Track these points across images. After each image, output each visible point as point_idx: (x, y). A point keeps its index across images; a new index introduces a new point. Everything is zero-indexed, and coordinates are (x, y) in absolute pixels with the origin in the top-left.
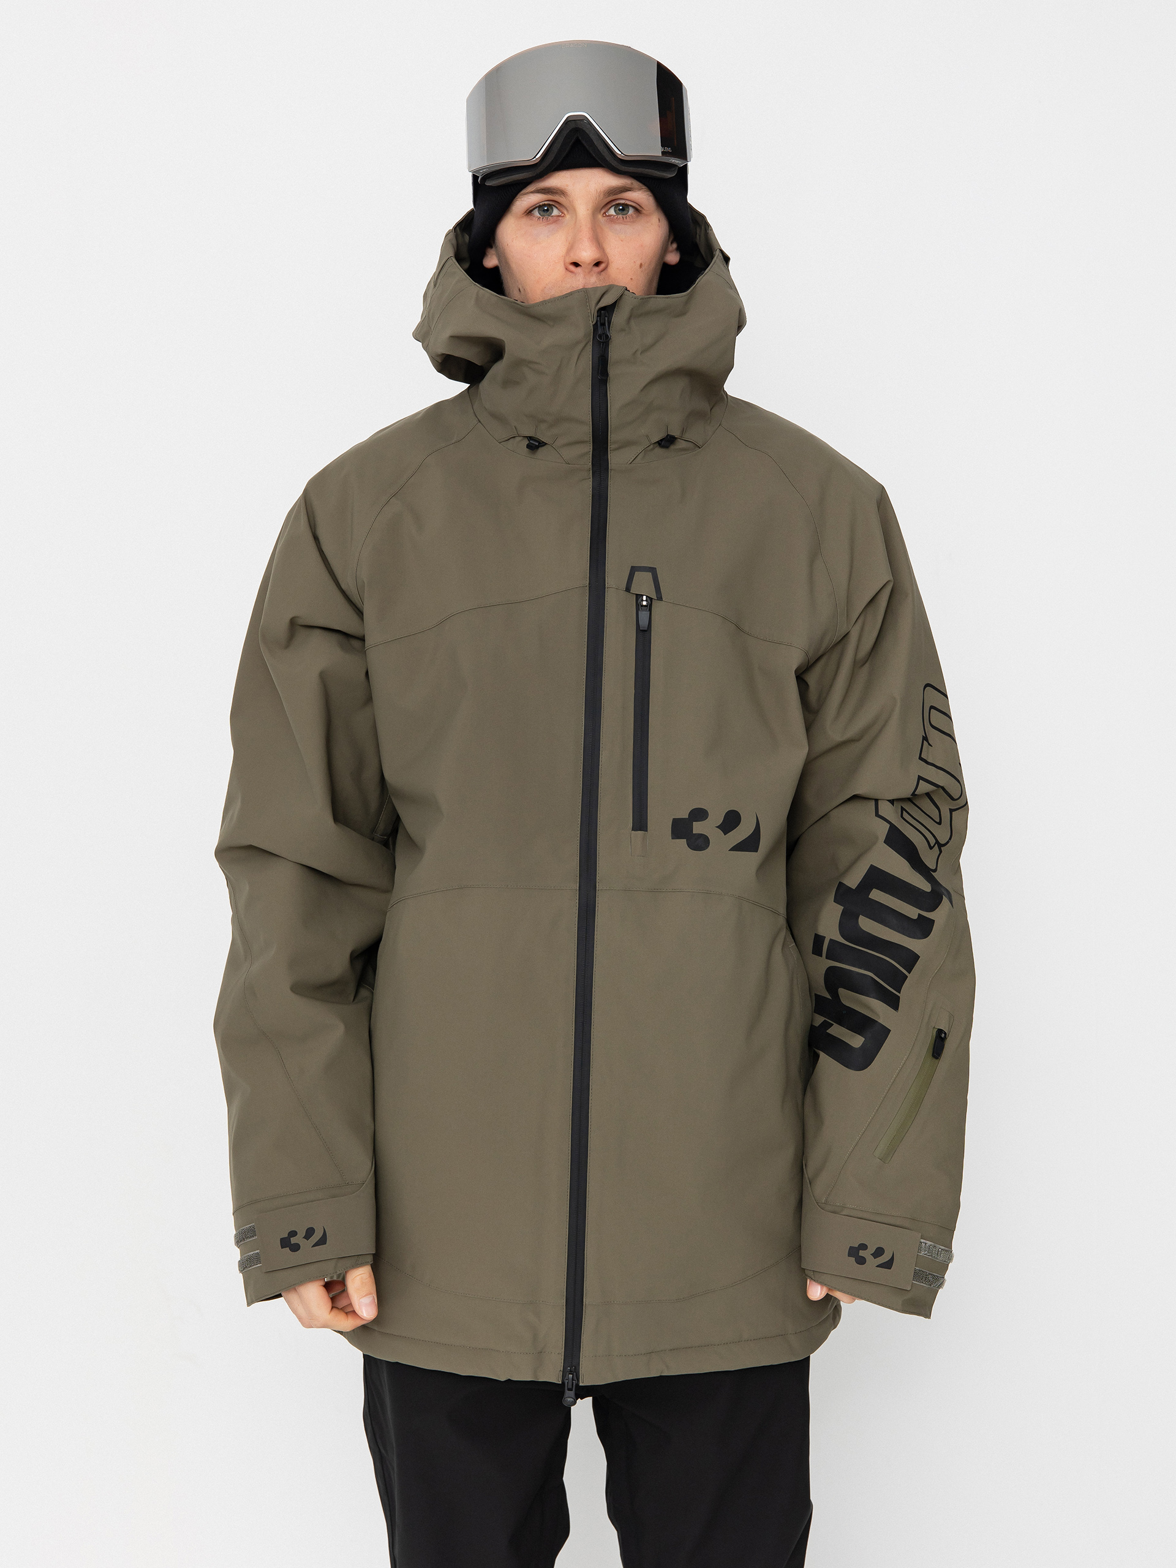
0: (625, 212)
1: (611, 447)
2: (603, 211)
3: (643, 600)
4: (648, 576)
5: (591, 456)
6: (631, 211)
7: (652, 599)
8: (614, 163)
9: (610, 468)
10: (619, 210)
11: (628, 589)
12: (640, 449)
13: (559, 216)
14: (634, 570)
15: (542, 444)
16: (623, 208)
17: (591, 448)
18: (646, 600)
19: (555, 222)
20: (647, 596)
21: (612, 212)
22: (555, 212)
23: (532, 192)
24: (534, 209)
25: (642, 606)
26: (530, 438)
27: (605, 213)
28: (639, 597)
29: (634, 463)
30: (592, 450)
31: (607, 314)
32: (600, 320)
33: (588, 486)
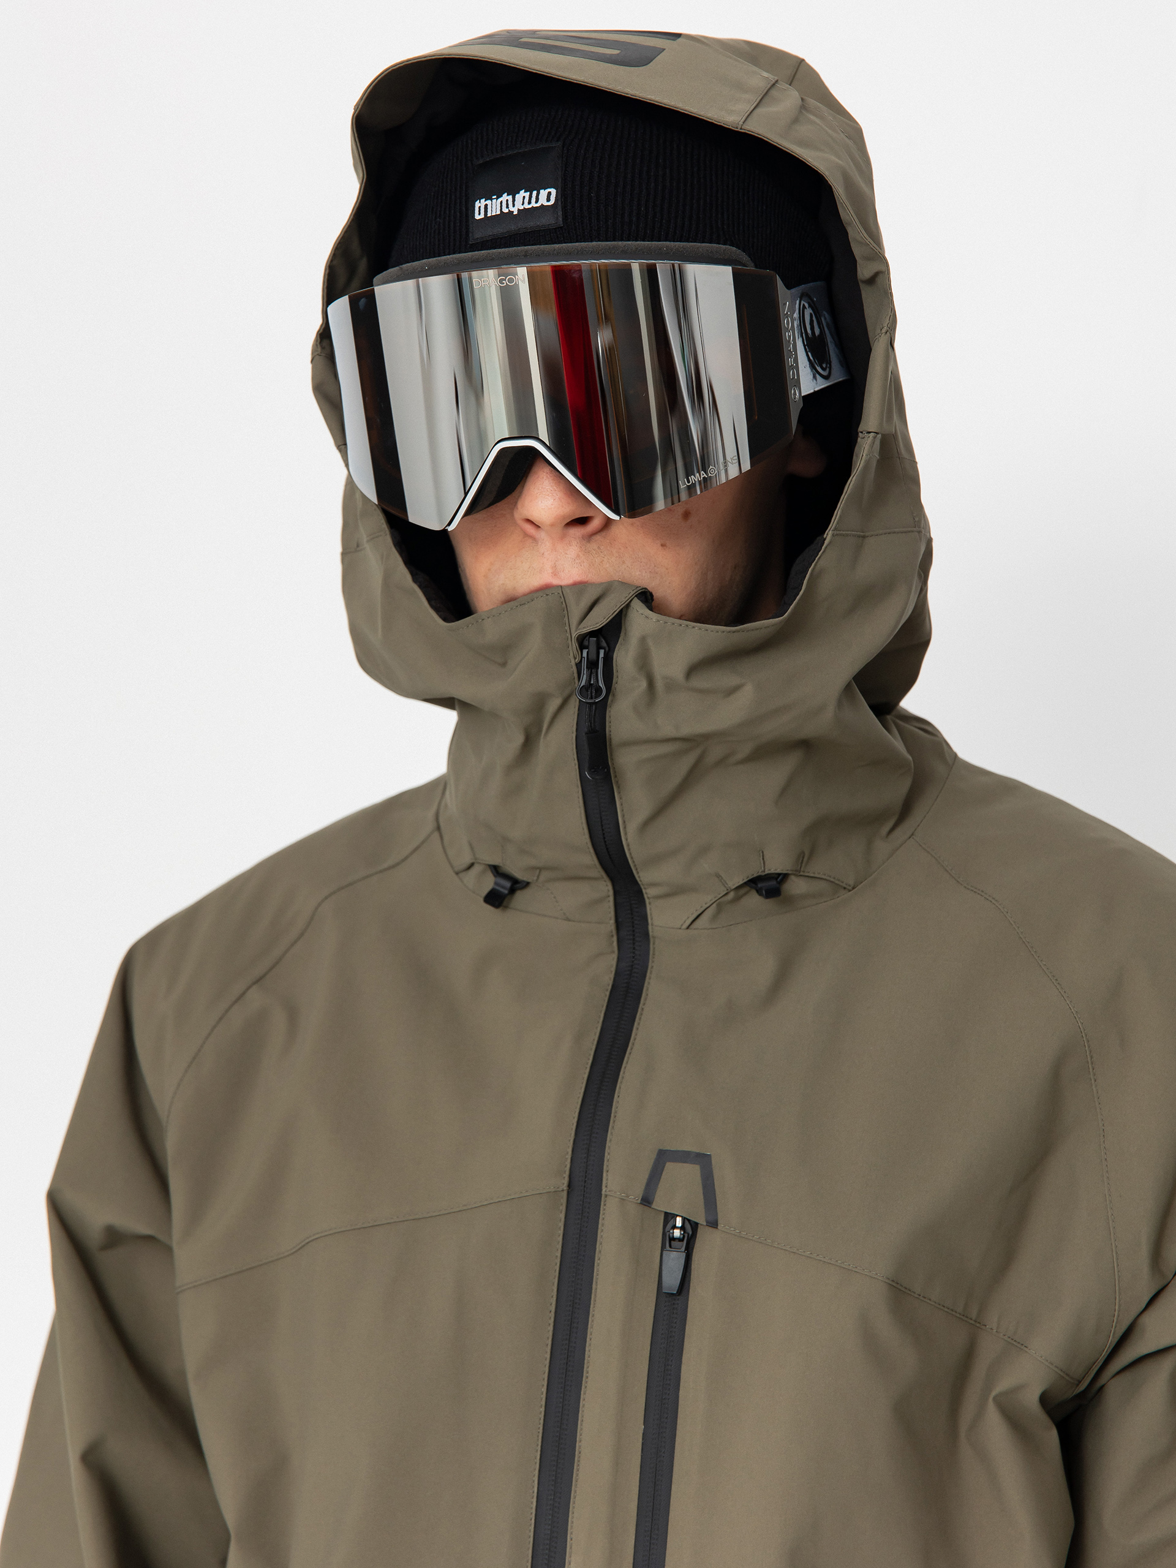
1: (650, 892)
3: (674, 1227)
4: (692, 1172)
5: (612, 904)
7: (697, 1224)
9: (651, 934)
11: (646, 1201)
12: (706, 899)
14: (663, 1157)
15: (516, 885)
17: (610, 887)
18: (682, 1228)
20: (684, 1219)
25: (673, 1239)
26: (497, 871)
28: (669, 1217)
29: (694, 926)
30: (611, 893)
31: (604, 644)
32: (585, 654)
33: (606, 967)
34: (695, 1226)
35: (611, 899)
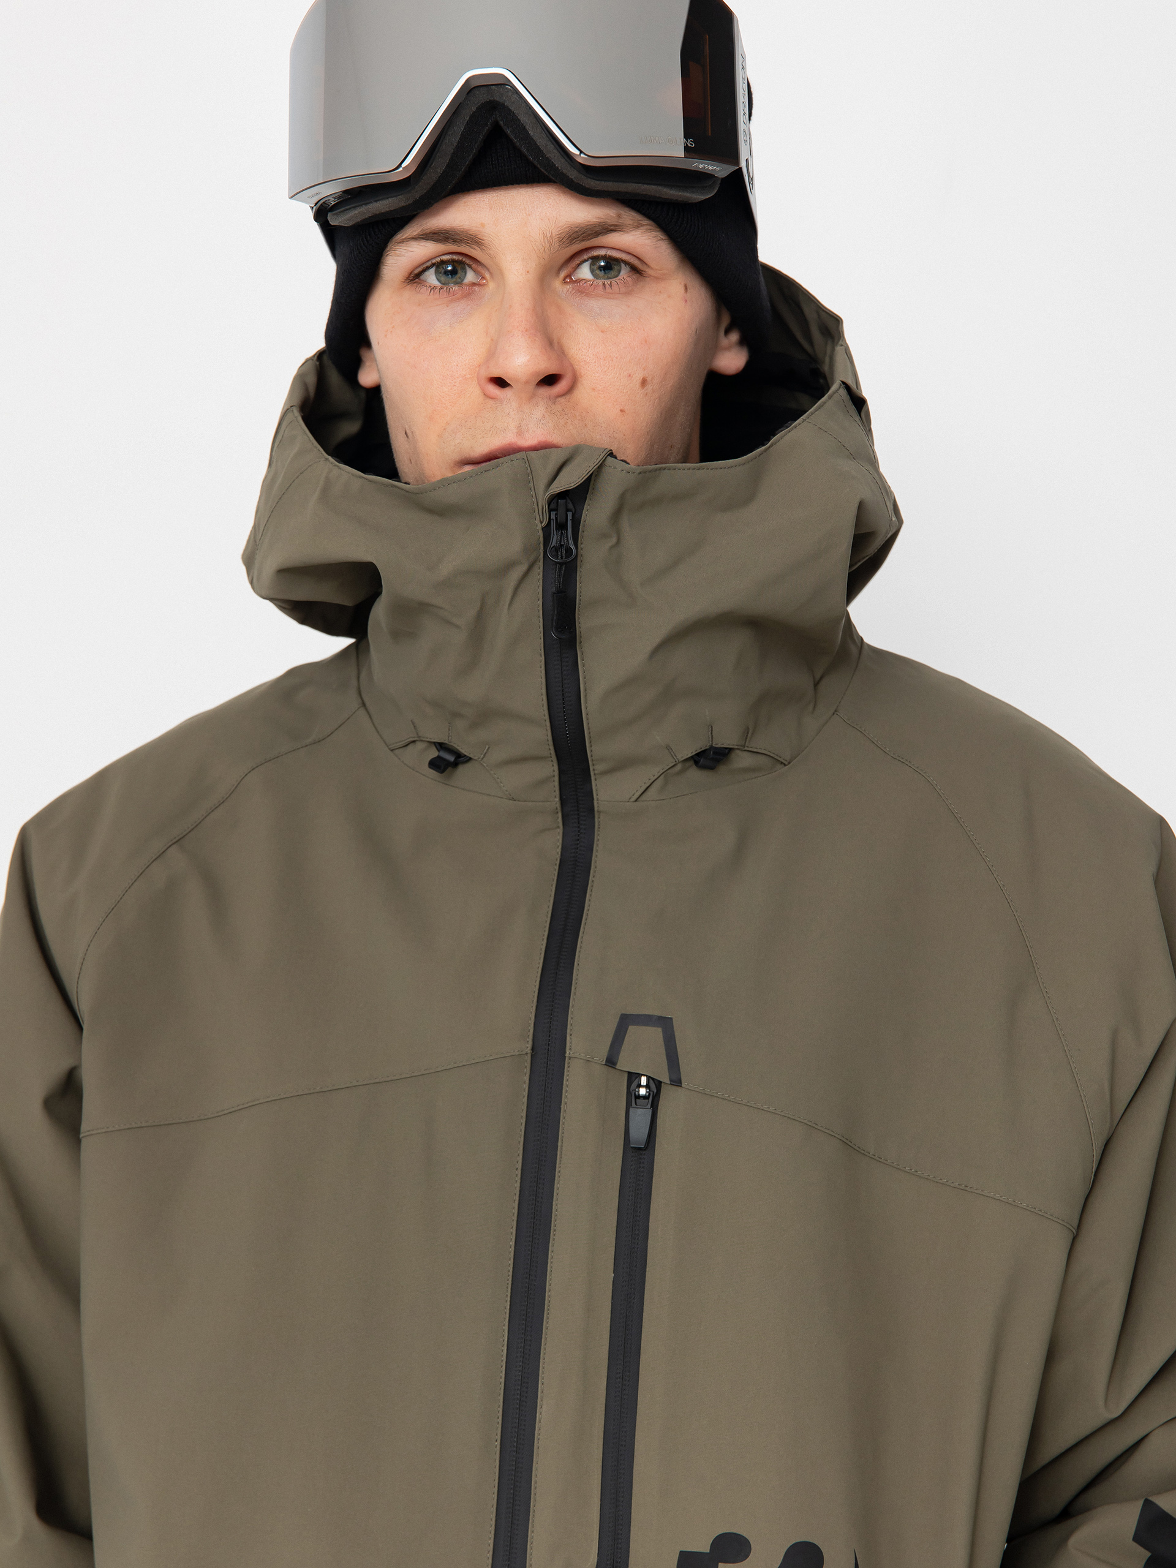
0: (613, 273)
1: (595, 768)
2: (563, 274)
3: (640, 1086)
4: (656, 1034)
5: (557, 784)
6: (624, 271)
7: (660, 1082)
8: (573, 174)
9: (596, 809)
10: (601, 268)
11: (611, 1062)
12: (655, 771)
13: (474, 284)
14: (626, 1021)
15: (460, 759)
16: (610, 266)
17: (556, 768)
18: (647, 1086)
19: (467, 296)
20: (649, 1078)
21: (585, 272)
22: (470, 276)
23: (415, 238)
24: (428, 268)
25: (638, 1097)
26: (441, 746)
27: (569, 276)
28: (633, 1077)
29: (644, 797)
32: (553, 517)
33: (552, 843)
34: (659, 1084)
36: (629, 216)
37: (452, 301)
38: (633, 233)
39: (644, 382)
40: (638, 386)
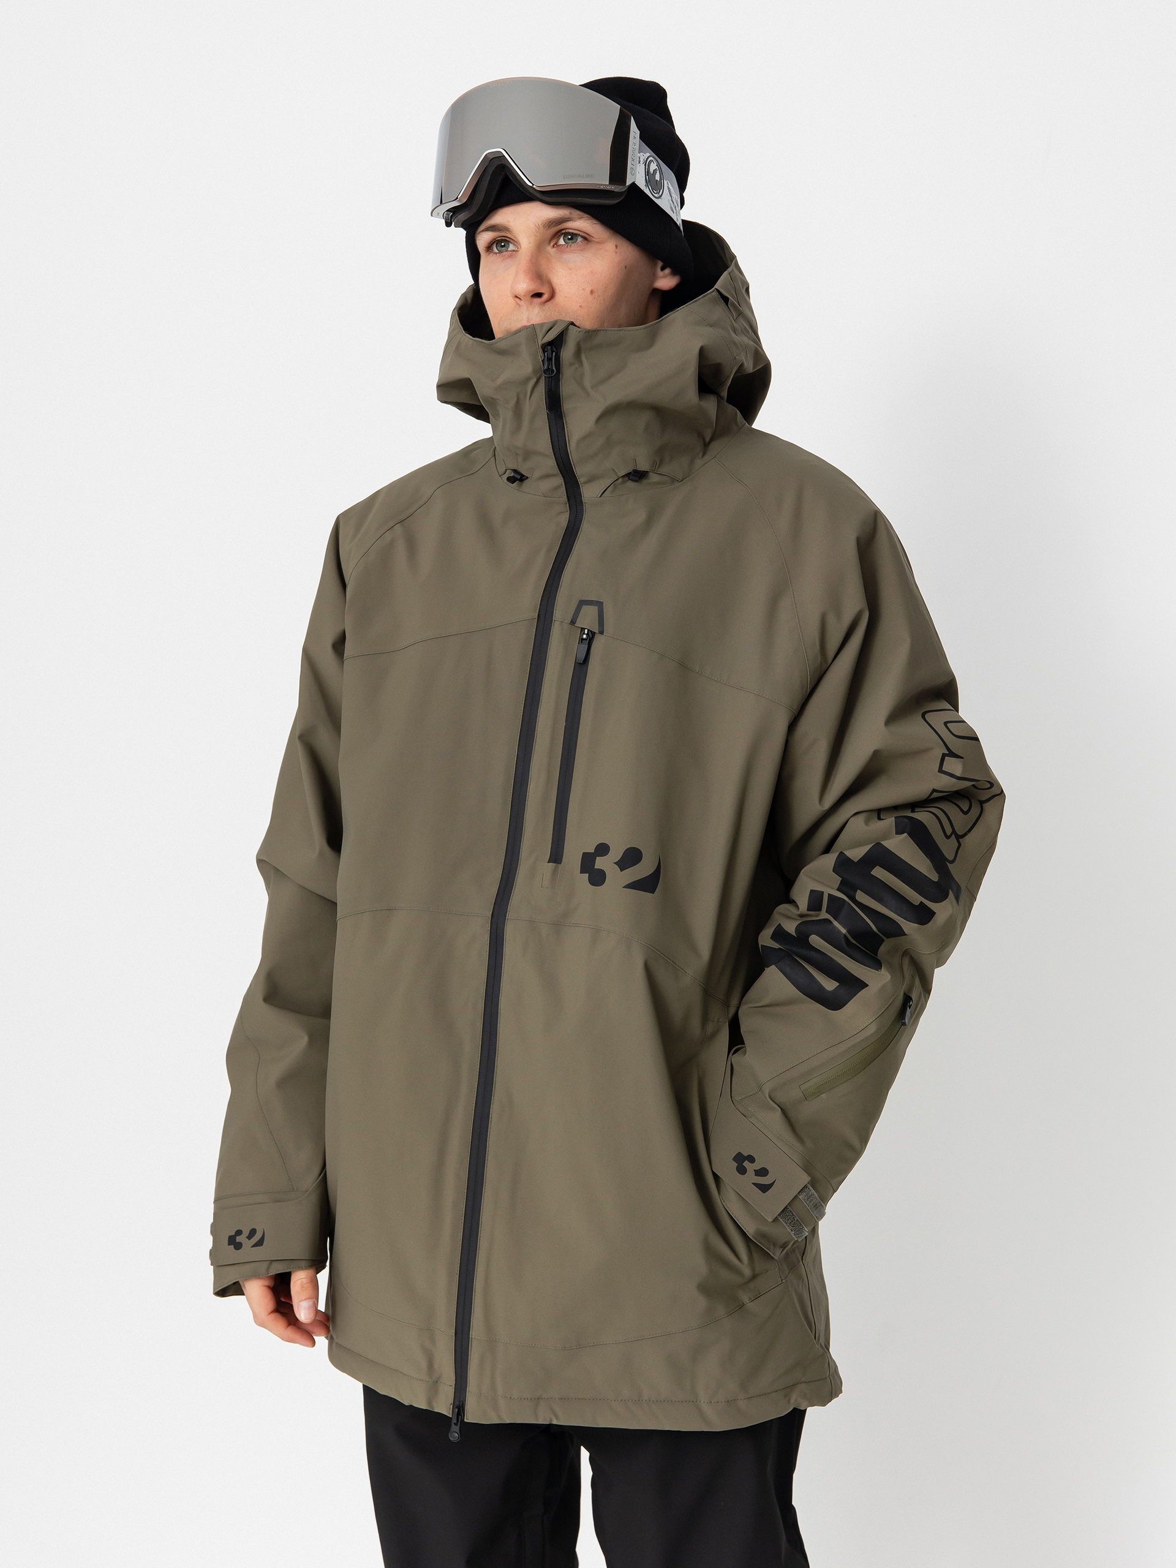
0: (573, 241)
1: (580, 480)
2: (552, 244)
3: (584, 634)
4: (594, 610)
5: (564, 489)
6: (580, 239)
9: (583, 502)
10: (569, 239)
11: (573, 622)
12: (609, 482)
13: (514, 251)
14: (581, 603)
15: (522, 477)
16: (572, 237)
17: (563, 480)
18: (587, 634)
19: (510, 256)
20: (588, 630)
21: (562, 242)
22: (511, 247)
23: (483, 231)
24: (492, 244)
25: (583, 639)
26: (514, 471)
27: (556, 244)
28: (583, 629)
29: (603, 495)
30: (563, 483)
31: (555, 349)
32: (546, 355)
33: (564, 519)
34: (594, 634)
35: (564, 486)
36: (576, 213)
37: (504, 259)
38: (579, 221)
39: (592, 292)
40: (589, 293)
